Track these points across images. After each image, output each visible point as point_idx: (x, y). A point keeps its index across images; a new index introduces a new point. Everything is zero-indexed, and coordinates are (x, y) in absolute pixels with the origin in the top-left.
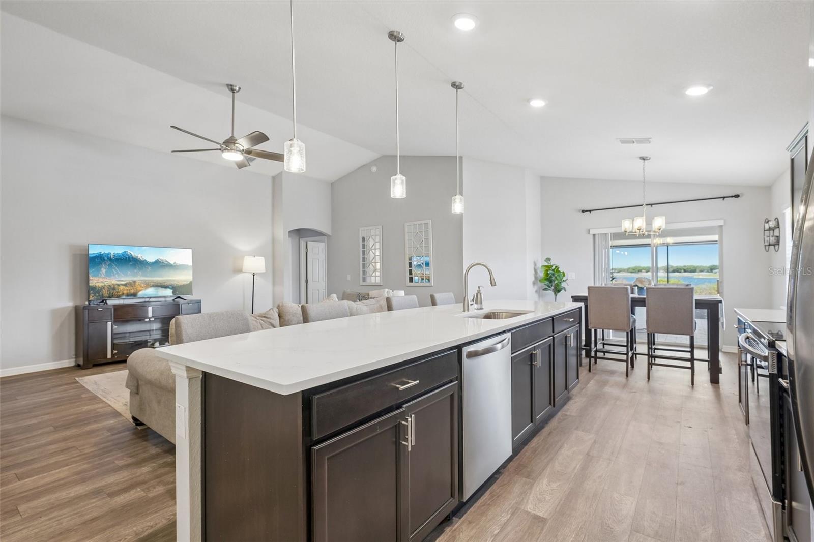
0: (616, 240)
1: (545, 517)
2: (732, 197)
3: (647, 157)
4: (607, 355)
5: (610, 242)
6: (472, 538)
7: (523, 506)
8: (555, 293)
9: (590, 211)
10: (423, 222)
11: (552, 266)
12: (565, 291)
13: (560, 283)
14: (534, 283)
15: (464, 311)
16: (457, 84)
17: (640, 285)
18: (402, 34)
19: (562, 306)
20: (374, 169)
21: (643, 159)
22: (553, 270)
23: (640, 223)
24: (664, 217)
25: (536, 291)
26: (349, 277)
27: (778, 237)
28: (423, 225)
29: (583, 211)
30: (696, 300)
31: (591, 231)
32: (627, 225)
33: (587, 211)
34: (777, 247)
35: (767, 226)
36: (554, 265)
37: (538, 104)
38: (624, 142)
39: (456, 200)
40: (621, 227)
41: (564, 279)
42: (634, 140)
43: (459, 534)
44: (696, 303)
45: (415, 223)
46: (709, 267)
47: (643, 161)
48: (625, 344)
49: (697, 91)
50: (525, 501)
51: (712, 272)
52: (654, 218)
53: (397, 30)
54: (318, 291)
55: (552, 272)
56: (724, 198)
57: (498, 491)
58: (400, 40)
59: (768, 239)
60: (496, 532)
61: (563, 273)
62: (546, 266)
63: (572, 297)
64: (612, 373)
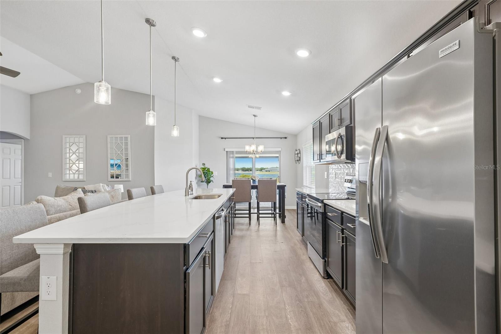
0: (237, 154)
1: (247, 293)
2: (284, 138)
3: (256, 115)
4: (237, 216)
5: (235, 155)
6: (221, 313)
7: (236, 293)
8: (207, 184)
9: (225, 138)
10: (123, 136)
11: (206, 168)
12: (213, 182)
13: (210, 178)
14: (196, 178)
15: (186, 196)
16: (176, 58)
17: (254, 179)
18: (155, 22)
19: (211, 191)
20: (79, 91)
21: (255, 116)
22: (206, 170)
23: (253, 148)
24: (263, 146)
25: (197, 183)
26: (50, 175)
27: (300, 157)
28: (123, 138)
29: (222, 138)
30: (278, 185)
31: (225, 149)
32: (248, 148)
33: (224, 138)
34: (299, 162)
35: (296, 153)
36: (207, 167)
37: (217, 80)
38: (249, 107)
39: (174, 129)
40: (245, 148)
41: (212, 175)
42: (254, 107)
43: (214, 314)
44: (277, 187)
45: (117, 136)
46: (260, 169)
47: (254, 117)
48: (248, 209)
49: (286, 94)
50: (236, 290)
51: (261, 171)
52: (259, 146)
53: (153, 19)
54: (9, 187)
55: (206, 171)
56: (281, 138)
57: (221, 290)
58: (154, 26)
59: (297, 158)
60: (231, 307)
61: (212, 172)
62: (203, 168)
63: (223, 186)
64: (242, 224)
